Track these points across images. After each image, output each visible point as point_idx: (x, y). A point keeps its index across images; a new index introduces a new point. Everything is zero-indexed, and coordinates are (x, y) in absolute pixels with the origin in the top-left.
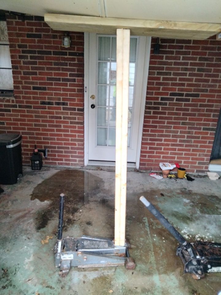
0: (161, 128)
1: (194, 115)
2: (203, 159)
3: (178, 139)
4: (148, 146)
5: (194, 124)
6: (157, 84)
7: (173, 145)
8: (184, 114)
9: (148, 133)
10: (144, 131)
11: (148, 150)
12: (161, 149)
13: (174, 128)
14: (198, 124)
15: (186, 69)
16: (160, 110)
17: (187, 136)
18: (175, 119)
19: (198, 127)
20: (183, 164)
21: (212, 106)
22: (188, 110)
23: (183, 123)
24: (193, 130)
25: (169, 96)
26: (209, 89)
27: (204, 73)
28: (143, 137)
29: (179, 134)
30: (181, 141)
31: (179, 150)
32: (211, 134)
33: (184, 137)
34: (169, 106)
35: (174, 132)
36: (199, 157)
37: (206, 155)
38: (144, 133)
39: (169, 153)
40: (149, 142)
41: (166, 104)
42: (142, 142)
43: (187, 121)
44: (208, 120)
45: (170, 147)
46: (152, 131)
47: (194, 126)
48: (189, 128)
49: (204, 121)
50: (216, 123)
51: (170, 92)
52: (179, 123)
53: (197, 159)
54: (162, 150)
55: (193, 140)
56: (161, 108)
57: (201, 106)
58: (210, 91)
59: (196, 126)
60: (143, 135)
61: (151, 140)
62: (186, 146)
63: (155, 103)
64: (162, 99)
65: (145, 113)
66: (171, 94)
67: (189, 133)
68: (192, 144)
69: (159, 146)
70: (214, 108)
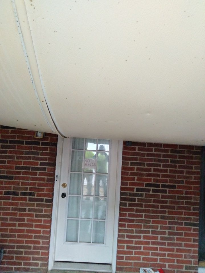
0: (138, 223)
1: (173, 208)
2: (190, 262)
3: (159, 236)
4: (125, 245)
5: (174, 218)
6: (132, 174)
7: (153, 243)
8: (162, 207)
9: (125, 228)
10: (120, 225)
11: (125, 249)
12: (140, 248)
13: (153, 222)
14: (179, 218)
15: (160, 161)
16: (136, 202)
17: (169, 232)
18: (153, 212)
19: (179, 221)
20: (167, 268)
21: (190, 198)
22: (166, 202)
23: (163, 217)
24: (174, 225)
25: (144, 187)
26: (184, 180)
27: (178, 165)
28: (119, 234)
29: (159, 230)
30: (162, 238)
31: (161, 249)
32: (194, 230)
33: (164, 233)
34: (145, 197)
35: (153, 227)
36: (185, 259)
37: (193, 257)
38: (120, 228)
39: (150, 253)
40: (126, 239)
41: (142, 195)
42: (118, 240)
43: (167, 215)
44: (189, 214)
45: (150, 246)
46: (129, 226)
47: (174, 221)
48: (170, 223)
49: (184, 215)
50: (198, 217)
51: (145, 183)
52: (158, 217)
53: (183, 262)
54: (142, 250)
55: (175, 237)
56: (137, 200)
57: (179, 198)
58: (186, 182)
59: (176, 221)
60: (119, 231)
61: (128, 236)
62: (169, 244)
63: (130, 195)
64: (138, 190)
65: (120, 205)
66: (147, 185)
67: (170, 228)
68: (176, 242)
69: (138, 244)
70: (192, 201)
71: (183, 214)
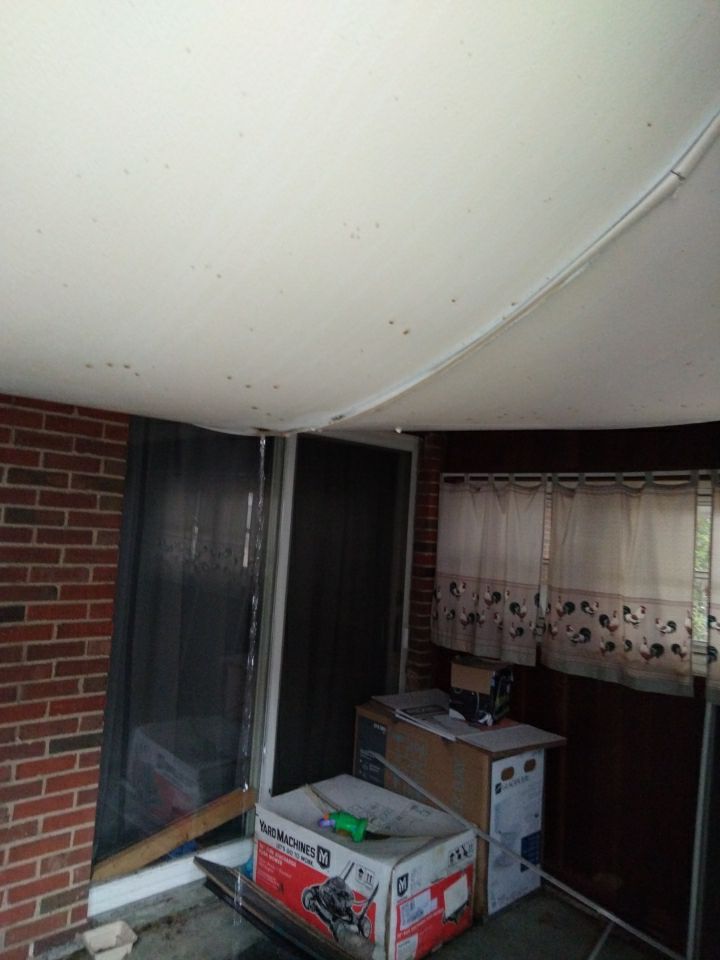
1: (9, 695)
2: (63, 880)
5: (10, 735)
14: (26, 732)
19: (30, 742)
21: (78, 649)
24: (8, 762)
26: (59, 586)
27: (35, 528)
32: (85, 761)
36: (45, 876)
37: (74, 858)
44: (68, 707)
47: (9, 744)
49: (52, 714)
50: (101, 712)
55: (11, 805)
57: (35, 653)
58: (63, 594)
59: (18, 742)
68: (10, 824)
70: (85, 657)
71: (48, 709)
